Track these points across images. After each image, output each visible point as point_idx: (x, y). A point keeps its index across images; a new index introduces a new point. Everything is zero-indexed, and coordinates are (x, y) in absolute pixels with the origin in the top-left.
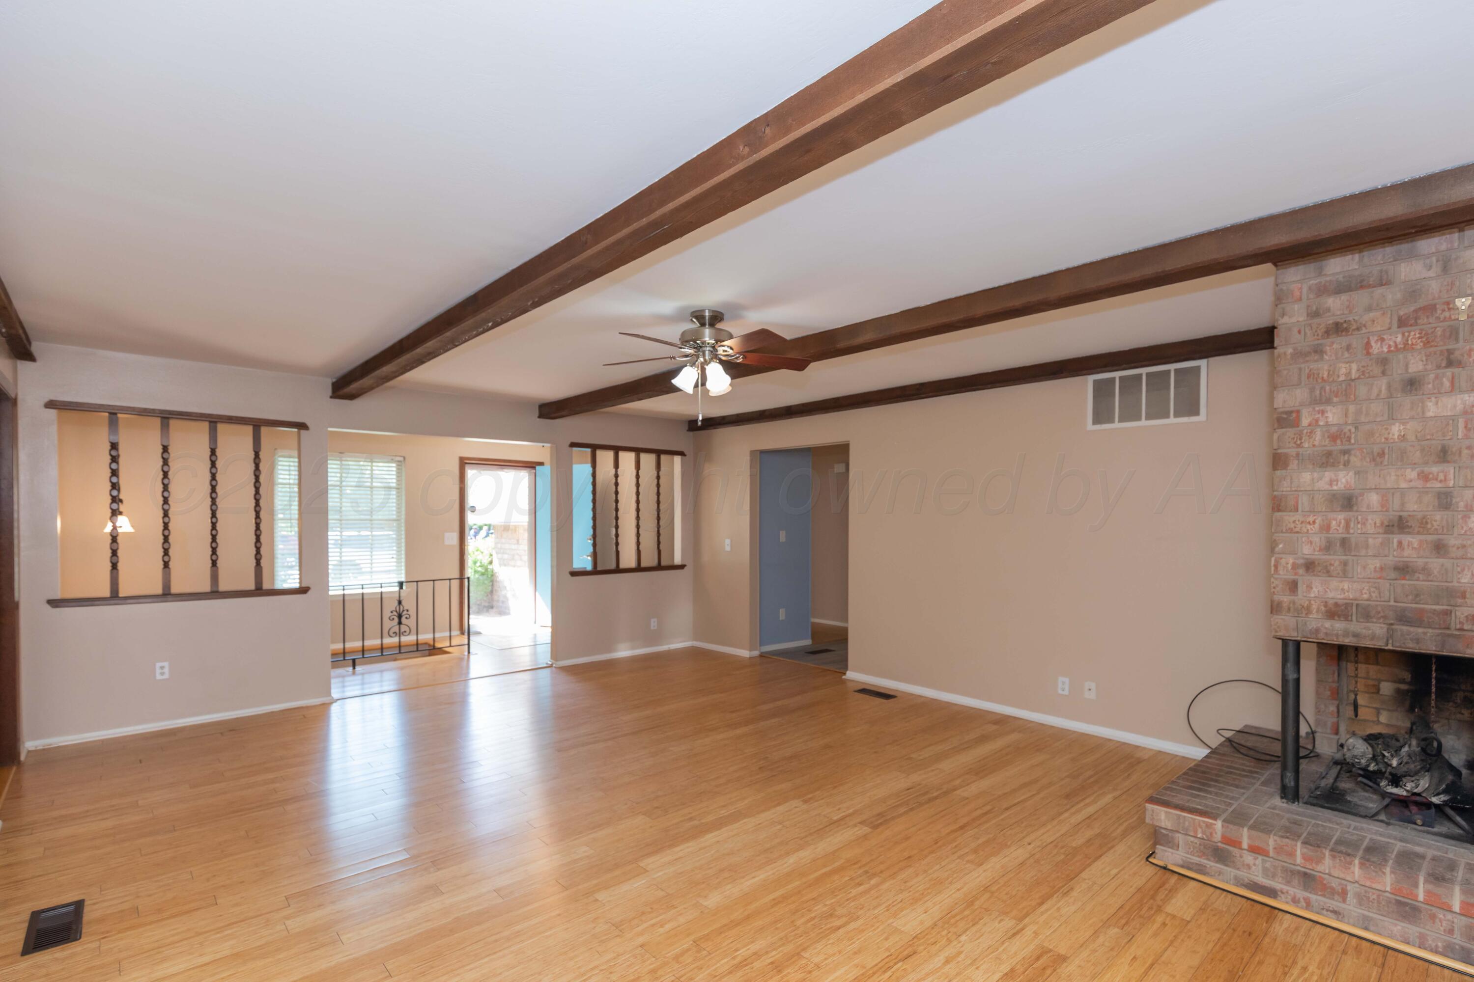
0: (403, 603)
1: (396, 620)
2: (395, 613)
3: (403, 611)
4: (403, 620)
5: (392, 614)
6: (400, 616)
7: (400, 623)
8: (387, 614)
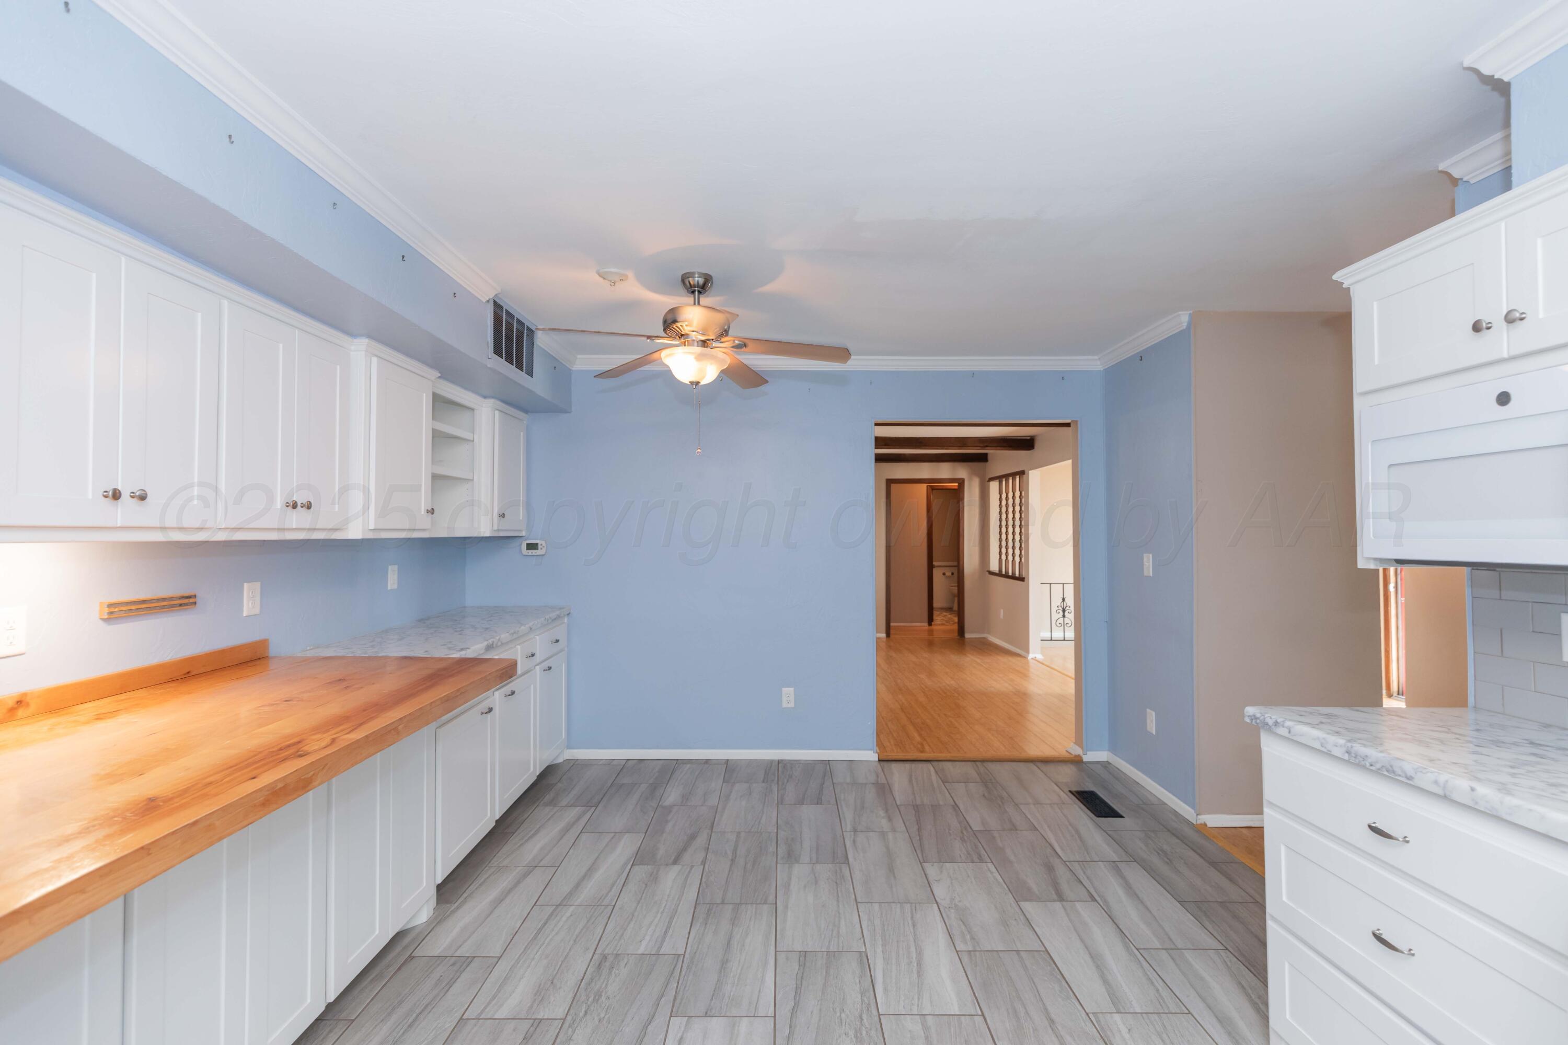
0: (1066, 599)
1: (1061, 613)
2: (1060, 608)
3: (1066, 607)
4: (1066, 613)
5: (1058, 608)
6: (1064, 611)
7: (1064, 616)
8: (1054, 608)
